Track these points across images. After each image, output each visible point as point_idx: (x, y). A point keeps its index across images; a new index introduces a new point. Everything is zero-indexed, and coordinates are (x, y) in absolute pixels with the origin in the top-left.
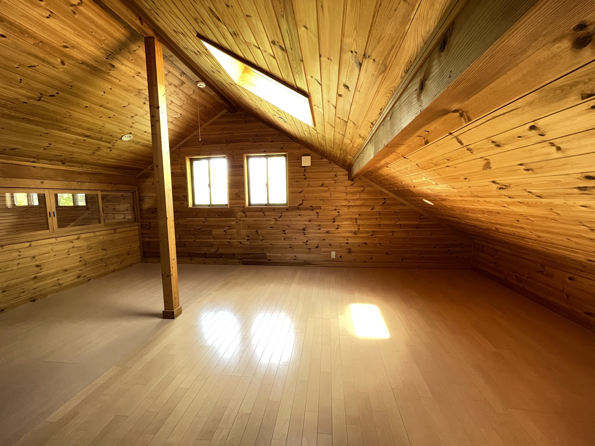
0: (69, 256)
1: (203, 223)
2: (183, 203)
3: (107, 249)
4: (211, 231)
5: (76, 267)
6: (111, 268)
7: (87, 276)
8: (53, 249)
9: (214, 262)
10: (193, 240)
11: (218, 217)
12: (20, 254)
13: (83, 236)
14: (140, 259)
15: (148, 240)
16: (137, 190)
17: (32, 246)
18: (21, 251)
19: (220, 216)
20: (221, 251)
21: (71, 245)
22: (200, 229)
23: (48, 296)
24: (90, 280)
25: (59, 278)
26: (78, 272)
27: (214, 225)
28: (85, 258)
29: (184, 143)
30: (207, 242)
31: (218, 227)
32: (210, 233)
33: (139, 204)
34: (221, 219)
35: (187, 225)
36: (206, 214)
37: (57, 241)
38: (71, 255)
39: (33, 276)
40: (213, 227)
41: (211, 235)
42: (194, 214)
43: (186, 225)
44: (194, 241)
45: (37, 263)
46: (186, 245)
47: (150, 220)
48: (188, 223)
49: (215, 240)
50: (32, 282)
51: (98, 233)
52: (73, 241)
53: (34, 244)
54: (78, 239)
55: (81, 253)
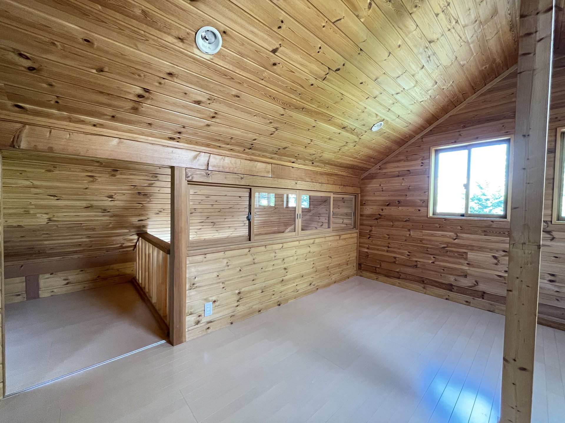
0: (306, 261)
1: (451, 241)
2: (419, 210)
3: (332, 257)
4: (466, 253)
5: (310, 274)
6: (334, 278)
7: (316, 285)
8: (296, 252)
9: (467, 302)
10: (431, 262)
11: (483, 234)
12: (276, 254)
13: (317, 241)
14: (355, 271)
15: (366, 250)
16: (359, 192)
17: (284, 247)
18: (276, 252)
19: (486, 233)
20: (482, 287)
21: (308, 249)
22: (444, 247)
23: (289, 302)
24: (318, 289)
25: (298, 283)
26: (311, 279)
27: (473, 246)
28: (317, 264)
29: (431, 130)
30: (456, 269)
31: (481, 249)
32: (464, 255)
33: (361, 208)
34: (487, 237)
35: (424, 239)
36: (459, 228)
37: (300, 244)
38: (308, 260)
39: (281, 279)
40: (469, 248)
41: (466, 259)
42: (437, 225)
43: (421, 240)
44: (433, 263)
45: (285, 266)
46: (418, 266)
47: (371, 228)
48: (424, 237)
49: (471, 269)
50: (280, 285)
51: (327, 239)
52: (310, 245)
53: (285, 245)
54: (313, 243)
55: (315, 258)
